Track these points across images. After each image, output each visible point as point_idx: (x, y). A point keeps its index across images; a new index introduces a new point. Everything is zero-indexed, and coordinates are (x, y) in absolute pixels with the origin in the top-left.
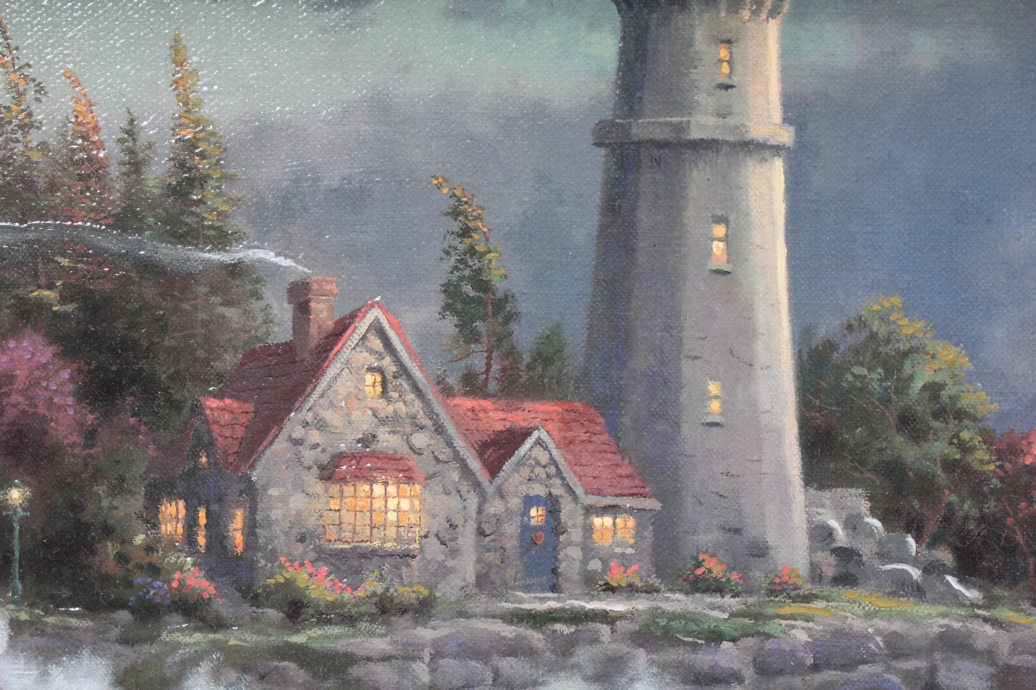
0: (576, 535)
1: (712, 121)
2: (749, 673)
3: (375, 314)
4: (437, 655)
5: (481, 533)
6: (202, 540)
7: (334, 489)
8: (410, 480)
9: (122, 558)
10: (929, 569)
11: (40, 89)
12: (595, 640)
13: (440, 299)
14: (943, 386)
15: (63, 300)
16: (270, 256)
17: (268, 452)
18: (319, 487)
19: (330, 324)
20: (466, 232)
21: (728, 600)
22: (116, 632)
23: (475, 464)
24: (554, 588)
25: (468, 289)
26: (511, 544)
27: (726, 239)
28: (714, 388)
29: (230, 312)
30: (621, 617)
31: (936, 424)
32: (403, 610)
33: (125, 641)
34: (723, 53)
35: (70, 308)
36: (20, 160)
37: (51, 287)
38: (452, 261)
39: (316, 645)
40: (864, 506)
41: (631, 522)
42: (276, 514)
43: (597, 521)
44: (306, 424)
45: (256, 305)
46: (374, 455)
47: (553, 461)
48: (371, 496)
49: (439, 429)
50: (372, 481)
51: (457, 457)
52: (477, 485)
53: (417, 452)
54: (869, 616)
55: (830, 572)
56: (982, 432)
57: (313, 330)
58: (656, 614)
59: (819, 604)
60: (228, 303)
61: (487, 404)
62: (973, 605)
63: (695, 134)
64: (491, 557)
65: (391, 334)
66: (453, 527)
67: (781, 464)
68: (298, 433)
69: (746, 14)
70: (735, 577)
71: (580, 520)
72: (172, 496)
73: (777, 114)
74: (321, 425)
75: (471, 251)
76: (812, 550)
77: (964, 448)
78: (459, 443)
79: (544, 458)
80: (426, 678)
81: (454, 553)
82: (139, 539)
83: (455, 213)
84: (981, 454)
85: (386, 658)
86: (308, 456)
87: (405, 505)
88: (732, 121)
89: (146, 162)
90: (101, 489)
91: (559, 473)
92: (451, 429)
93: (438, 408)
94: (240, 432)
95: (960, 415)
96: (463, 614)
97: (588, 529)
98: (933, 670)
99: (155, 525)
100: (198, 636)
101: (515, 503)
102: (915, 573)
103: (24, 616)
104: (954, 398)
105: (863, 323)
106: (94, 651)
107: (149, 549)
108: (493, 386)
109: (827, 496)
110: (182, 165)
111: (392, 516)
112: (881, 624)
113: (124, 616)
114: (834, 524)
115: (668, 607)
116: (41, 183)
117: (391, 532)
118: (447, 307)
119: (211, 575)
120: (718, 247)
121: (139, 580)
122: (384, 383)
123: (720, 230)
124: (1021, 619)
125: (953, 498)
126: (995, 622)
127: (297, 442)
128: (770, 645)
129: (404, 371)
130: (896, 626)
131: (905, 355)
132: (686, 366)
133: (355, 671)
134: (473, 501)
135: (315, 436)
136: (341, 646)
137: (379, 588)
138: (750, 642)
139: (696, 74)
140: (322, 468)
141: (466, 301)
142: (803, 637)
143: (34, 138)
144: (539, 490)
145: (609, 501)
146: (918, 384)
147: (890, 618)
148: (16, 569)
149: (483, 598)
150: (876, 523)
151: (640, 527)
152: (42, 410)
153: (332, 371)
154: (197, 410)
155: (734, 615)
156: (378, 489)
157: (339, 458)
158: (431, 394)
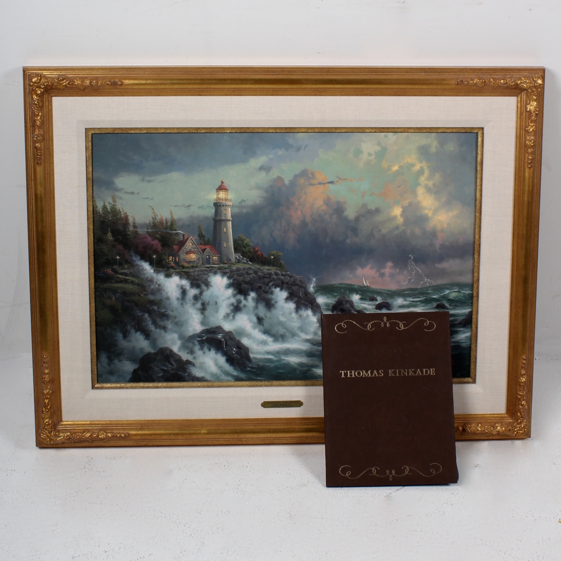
0: (212, 259)
1: (224, 218)
2: (229, 272)
3: (191, 237)
4: (198, 271)
5: (202, 259)
6: (174, 260)
7: (187, 255)
8: (195, 254)
9: (165, 262)
10: (247, 261)
11: (157, 216)
12: (214, 269)
13: (197, 236)
14: (247, 243)
15: (159, 237)
16: (180, 232)
17: (180, 251)
18: (185, 255)
19: (186, 238)
20: (200, 229)
21: (227, 265)
22: (165, 270)
23: (201, 252)
24: (210, 264)
25: (200, 235)
26: (205, 260)
27: (226, 229)
28: (225, 244)
29: (177, 238)
30: (216, 267)
31: (247, 247)
32: (194, 267)
33: (166, 271)
34: (225, 211)
35: (160, 237)
36: (155, 223)
37: (158, 235)
38: (199, 232)
39: (186, 271)
40: (240, 255)
41: (217, 257)
42: (181, 258)
43: (214, 257)
44: (184, 248)
45: (179, 237)
46: (191, 251)
47: (209, 251)
48: (191, 255)
49: (198, 249)
50: (191, 254)
51: (199, 251)
52: (202, 254)
53: (196, 251)
54: (241, 266)
55: (237, 262)
56: (251, 247)
57: (185, 239)
58: (220, 266)
59: (236, 265)
60: (176, 236)
61: (202, 246)
62: (251, 264)
63: (222, 219)
64: (203, 261)
65: (193, 239)
66: (199, 258)
67: (232, 251)
68: (183, 249)
69: (227, 207)
70: (228, 263)
71: (212, 257)
72: (171, 256)
73: (230, 217)
74: (186, 248)
75: (201, 231)
76: (235, 259)
77: (250, 249)
78: (200, 250)
79: (208, 251)
80: (197, 274)
81: (199, 261)
82: (167, 261)
83: (199, 227)
84: (252, 250)
85: (193, 272)
86: (185, 252)
87: (194, 256)
88: (226, 218)
89: (168, 223)
90: (163, 256)
91: (210, 253)
92: (199, 249)
93: (198, 246)
94: (177, 249)
95: (249, 246)
96: (201, 267)
97: (213, 258)
98: (248, 271)
99: (169, 259)
100: (173, 270)
101: (205, 256)
102: (245, 261)
103: (155, 269)
104: (249, 244)
105: (239, 237)
106: (163, 272)
107: (168, 261)
108: (203, 244)
109: (237, 254)
110: (171, 223)
111: (193, 257)
112: (242, 267)
113: (166, 268)
114: (237, 257)
115: (221, 266)
116: (157, 225)
117: (193, 259)
118: (198, 236)
119: (175, 264)
120: (225, 230)
121: (167, 265)
122: (192, 244)
123: (225, 228)
124: (256, 266)
125: (249, 254)
126: (253, 266)
127: (184, 250)
128: (231, 269)
129: (194, 243)
130: (244, 267)
131: (243, 240)
132: (222, 242)
133: (190, 273)
134: (201, 256)
135: (185, 250)
136: (188, 271)
137: (192, 265)
138: (229, 269)
139: (222, 213)
140: (186, 253)
141: (200, 236)
142: (235, 268)
143: (157, 220)
144: (208, 254)
145: (215, 255)
146: (245, 243)
147: (243, 266)
148: (154, 264)
149: (202, 265)
150: (241, 257)
151: (218, 258)
152: (157, 248)
153: (187, 243)
154: (173, 247)
155: (228, 266)
156: (192, 255)
157: (188, 252)
158: (197, 245)
